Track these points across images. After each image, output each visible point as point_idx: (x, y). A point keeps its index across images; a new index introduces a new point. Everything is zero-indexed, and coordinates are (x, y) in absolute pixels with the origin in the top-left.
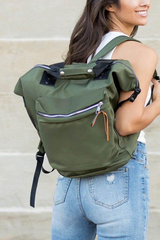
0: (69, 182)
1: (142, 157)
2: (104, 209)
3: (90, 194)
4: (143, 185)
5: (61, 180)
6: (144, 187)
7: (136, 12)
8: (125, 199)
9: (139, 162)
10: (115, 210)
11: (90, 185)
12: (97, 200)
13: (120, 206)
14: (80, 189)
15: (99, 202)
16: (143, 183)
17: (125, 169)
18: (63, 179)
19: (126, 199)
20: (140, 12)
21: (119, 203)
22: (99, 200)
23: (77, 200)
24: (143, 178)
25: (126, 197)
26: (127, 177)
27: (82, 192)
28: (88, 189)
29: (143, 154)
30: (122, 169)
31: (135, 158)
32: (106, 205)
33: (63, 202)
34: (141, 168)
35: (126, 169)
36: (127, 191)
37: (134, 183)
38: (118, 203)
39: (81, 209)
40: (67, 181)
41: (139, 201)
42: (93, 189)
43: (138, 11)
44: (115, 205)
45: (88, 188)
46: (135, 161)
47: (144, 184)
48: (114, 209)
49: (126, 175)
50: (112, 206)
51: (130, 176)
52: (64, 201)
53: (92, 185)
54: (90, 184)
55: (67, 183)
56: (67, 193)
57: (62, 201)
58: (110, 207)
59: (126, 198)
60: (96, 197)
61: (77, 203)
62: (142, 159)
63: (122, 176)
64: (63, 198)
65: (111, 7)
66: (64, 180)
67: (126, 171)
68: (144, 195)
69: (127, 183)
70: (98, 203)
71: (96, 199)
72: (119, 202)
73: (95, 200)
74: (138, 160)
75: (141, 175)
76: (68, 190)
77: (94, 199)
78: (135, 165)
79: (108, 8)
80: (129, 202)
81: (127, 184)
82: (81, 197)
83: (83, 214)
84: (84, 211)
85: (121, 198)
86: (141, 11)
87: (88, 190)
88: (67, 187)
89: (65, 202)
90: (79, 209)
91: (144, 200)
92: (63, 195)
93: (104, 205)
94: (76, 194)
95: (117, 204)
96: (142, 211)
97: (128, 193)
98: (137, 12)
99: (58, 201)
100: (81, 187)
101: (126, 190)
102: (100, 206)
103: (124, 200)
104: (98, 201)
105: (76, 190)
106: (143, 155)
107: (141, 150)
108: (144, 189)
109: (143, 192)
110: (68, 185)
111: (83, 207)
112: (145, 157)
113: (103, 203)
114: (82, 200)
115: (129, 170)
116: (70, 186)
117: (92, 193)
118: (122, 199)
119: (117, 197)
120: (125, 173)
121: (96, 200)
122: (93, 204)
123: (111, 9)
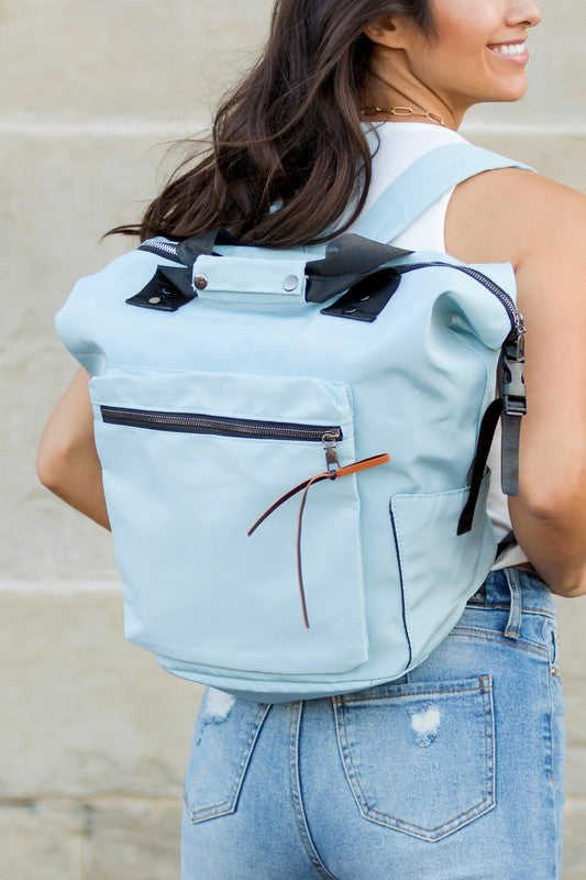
0: (256, 733)
1: (539, 632)
2: (403, 844)
3: (344, 783)
4: (548, 743)
5: (218, 723)
6: (548, 752)
7: (491, 46)
8: (485, 800)
9: (529, 654)
10: (446, 847)
11: (344, 748)
12: (374, 805)
13: (467, 829)
14: (303, 761)
15: (385, 815)
16: (548, 734)
17: (481, 685)
18: (225, 721)
19: (488, 802)
20: (504, 48)
21: (464, 818)
22: (382, 809)
23: (288, 805)
24: (548, 717)
25: (490, 793)
26: (489, 712)
27: (310, 773)
28: (337, 761)
29: (541, 618)
30: (469, 684)
31: (515, 640)
32: (412, 829)
33: (232, 810)
34: (539, 676)
35: (485, 683)
36: (491, 769)
37: (517, 739)
38: (459, 817)
39: (306, 837)
40: (245, 728)
41: (536, 809)
42: (357, 762)
43: (500, 45)
44: (446, 828)
45: (337, 759)
46: (518, 651)
47: (549, 739)
48: (442, 843)
49: (487, 709)
50: (436, 829)
51: (499, 709)
52: (236, 807)
53: (351, 749)
54: (344, 744)
55: (244, 737)
56: (248, 776)
57: (225, 808)
58: (429, 834)
59: (489, 798)
60: (370, 794)
61: (290, 816)
62: (539, 640)
63: (468, 710)
64: (228, 797)
65: (392, 28)
66: (231, 724)
67: (483, 692)
68: (550, 784)
69: (491, 736)
70: (381, 817)
71: (373, 802)
72: (463, 814)
73: (366, 809)
74: (526, 647)
75: (539, 707)
76: (252, 767)
77: (363, 802)
78: (517, 663)
79: (381, 35)
80: (499, 811)
81: (489, 740)
82: (305, 790)
83: (311, 858)
84: (318, 846)
85: (471, 797)
86: (508, 44)
87: (338, 768)
88: (248, 753)
89: (238, 814)
90: (298, 838)
91: (551, 803)
92: (229, 783)
93: (406, 827)
94: (286, 782)
95: (456, 822)
96: (545, 845)
97: (495, 774)
98: (496, 49)
99: (212, 808)
100: (304, 755)
101: (490, 764)
102: (387, 832)
103: (482, 806)
104: (378, 813)
105: (286, 767)
106: (541, 624)
107: (536, 604)
108: (548, 760)
109: (548, 771)
110: (249, 745)
111: (313, 830)
112: (550, 629)
113: (398, 820)
114: (311, 805)
115: (496, 685)
116: (258, 749)
117: (354, 780)
118: (475, 803)
119: (455, 792)
120: (480, 700)
121: (369, 809)
122: (358, 822)
123: (390, 39)
